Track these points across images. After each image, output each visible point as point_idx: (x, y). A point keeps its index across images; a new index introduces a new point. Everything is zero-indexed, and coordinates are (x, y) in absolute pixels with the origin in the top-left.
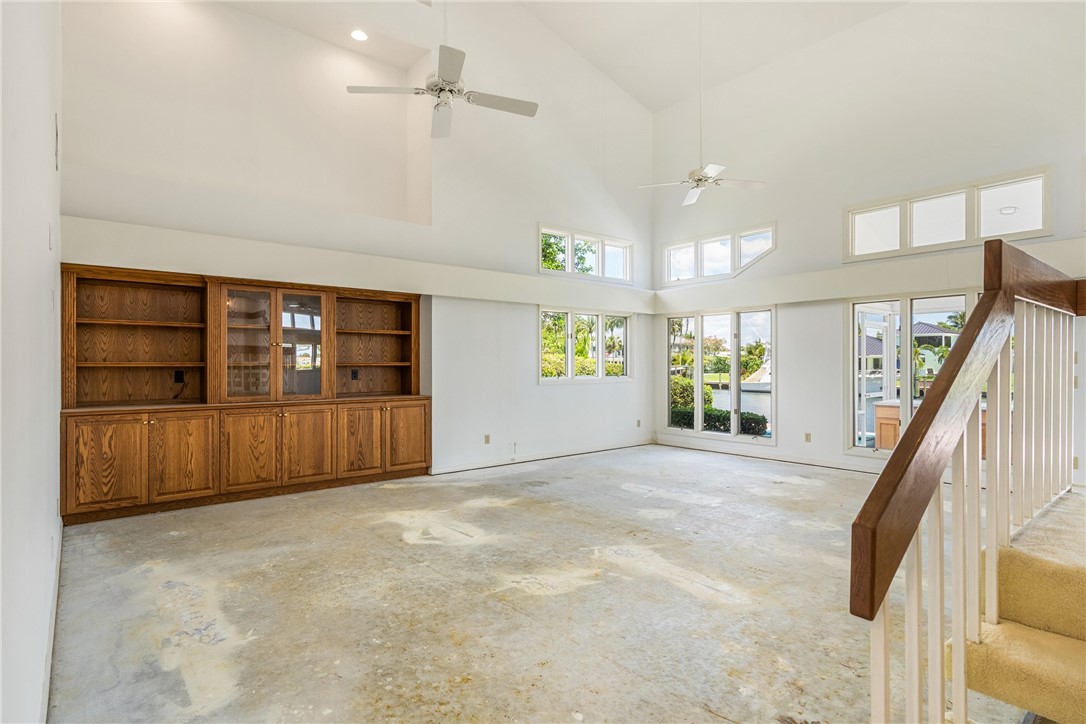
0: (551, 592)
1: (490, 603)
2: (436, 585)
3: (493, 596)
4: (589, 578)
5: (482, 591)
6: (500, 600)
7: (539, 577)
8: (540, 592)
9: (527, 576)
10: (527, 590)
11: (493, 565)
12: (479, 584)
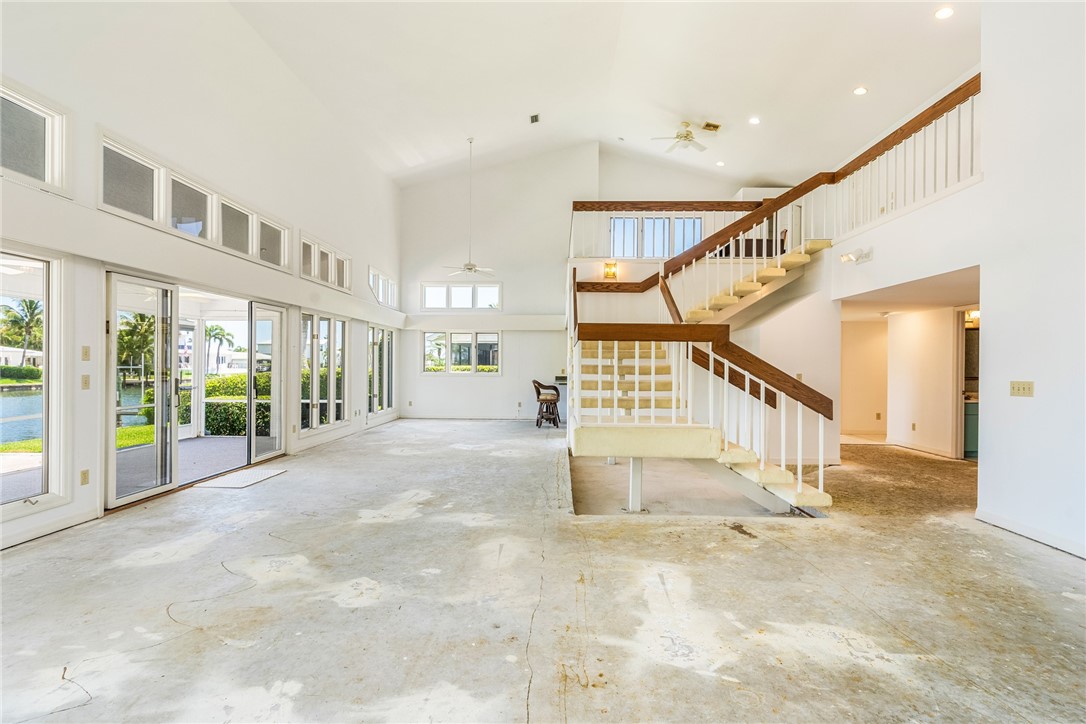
0: (838, 630)
1: (927, 644)
2: (1027, 701)
3: (920, 650)
4: (772, 630)
5: (941, 663)
6: (912, 642)
7: (845, 653)
8: (853, 634)
9: (862, 662)
10: (872, 643)
11: (921, 706)
12: (946, 676)
